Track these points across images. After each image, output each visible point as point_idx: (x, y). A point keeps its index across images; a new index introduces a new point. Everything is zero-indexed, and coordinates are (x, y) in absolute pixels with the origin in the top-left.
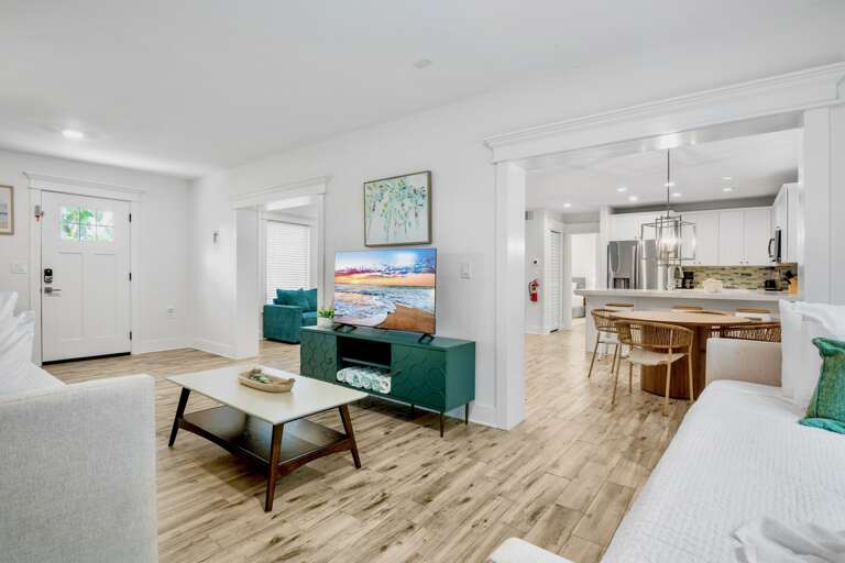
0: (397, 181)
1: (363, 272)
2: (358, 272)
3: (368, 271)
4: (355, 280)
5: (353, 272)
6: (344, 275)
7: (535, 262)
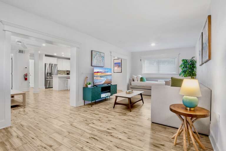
0: (99, 53)
1: (100, 72)
2: (99, 72)
3: (101, 72)
4: (99, 74)
5: (98, 72)
6: (96, 73)
7: (26, 68)
